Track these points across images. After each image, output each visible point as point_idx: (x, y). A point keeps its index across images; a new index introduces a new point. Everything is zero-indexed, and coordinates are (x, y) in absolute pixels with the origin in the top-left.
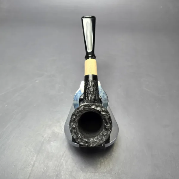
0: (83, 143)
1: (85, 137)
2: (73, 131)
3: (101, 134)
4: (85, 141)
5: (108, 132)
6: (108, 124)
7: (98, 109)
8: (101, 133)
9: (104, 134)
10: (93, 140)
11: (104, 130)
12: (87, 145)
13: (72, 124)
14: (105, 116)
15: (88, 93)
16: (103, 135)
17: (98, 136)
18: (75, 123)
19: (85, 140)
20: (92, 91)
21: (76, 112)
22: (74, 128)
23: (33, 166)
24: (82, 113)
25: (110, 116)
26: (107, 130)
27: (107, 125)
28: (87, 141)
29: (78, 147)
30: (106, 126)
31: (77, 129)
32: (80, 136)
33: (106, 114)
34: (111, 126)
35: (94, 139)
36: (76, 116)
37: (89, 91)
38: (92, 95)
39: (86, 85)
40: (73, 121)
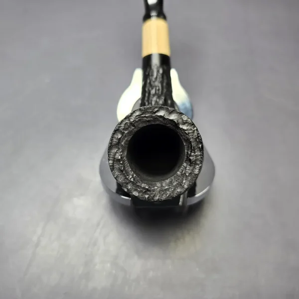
0: (139, 192)
1: (143, 181)
2: (117, 166)
3: (178, 173)
4: (144, 188)
5: (194, 168)
6: (194, 150)
7: (173, 117)
8: (178, 171)
9: (185, 173)
10: (162, 186)
11: (185, 164)
12: (147, 196)
13: (114, 150)
14: (189, 133)
15: (149, 93)
16: (183, 175)
17: (173, 178)
18: (120, 150)
19: (143, 185)
20: (157, 88)
21: (123, 125)
22: (119, 160)
23: (37, 245)
24: (135, 128)
25: (199, 133)
26: (191, 163)
27: (192, 154)
28: (147, 187)
29: (129, 204)
30: (190, 155)
31: (126, 162)
32: (131, 177)
33: (191, 129)
34: (201, 155)
35: (164, 185)
36: (122, 134)
37: (152, 89)
38: (159, 97)
39: (146, 77)
40: (117, 144)
